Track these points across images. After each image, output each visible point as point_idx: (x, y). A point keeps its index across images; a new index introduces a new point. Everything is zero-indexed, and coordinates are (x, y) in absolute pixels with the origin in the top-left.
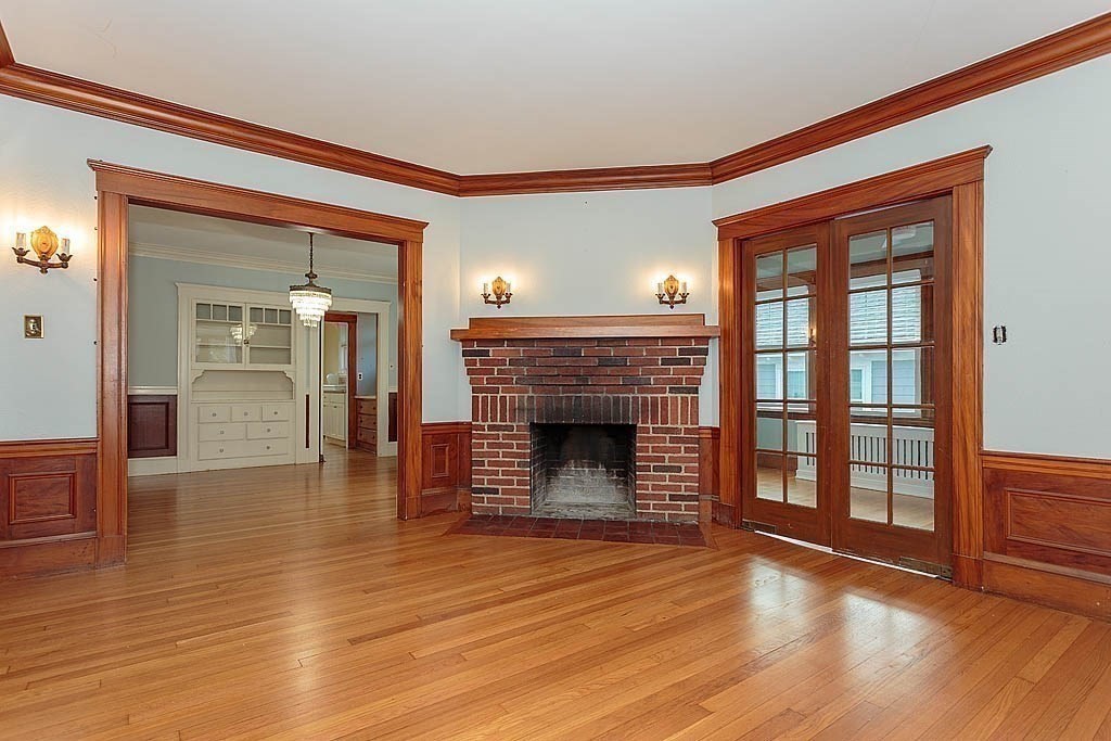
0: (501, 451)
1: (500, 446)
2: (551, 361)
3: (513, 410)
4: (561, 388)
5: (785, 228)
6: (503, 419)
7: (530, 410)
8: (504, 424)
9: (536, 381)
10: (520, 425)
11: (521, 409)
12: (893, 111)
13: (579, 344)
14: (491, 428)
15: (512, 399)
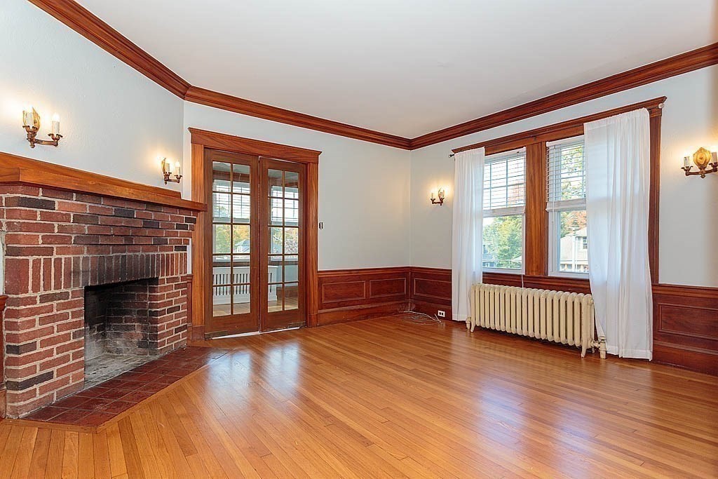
0: (54, 325)
1: (53, 319)
2: (110, 220)
3: (68, 275)
4: (111, 247)
5: (238, 152)
6: (58, 286)
7: (85, 272)
8: (58, 291)
9: (91, 241)
10: (75, 292)
11: (76, 273)
12: (291, 118)
13: (133, 206)
14: (44, 298)
15: (68, 261)
